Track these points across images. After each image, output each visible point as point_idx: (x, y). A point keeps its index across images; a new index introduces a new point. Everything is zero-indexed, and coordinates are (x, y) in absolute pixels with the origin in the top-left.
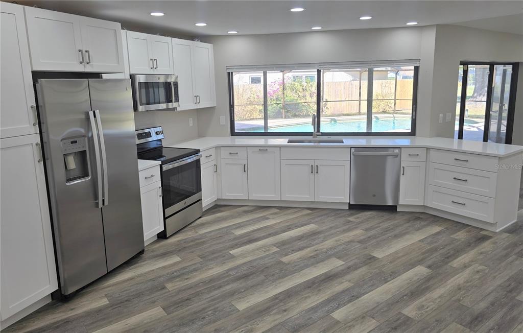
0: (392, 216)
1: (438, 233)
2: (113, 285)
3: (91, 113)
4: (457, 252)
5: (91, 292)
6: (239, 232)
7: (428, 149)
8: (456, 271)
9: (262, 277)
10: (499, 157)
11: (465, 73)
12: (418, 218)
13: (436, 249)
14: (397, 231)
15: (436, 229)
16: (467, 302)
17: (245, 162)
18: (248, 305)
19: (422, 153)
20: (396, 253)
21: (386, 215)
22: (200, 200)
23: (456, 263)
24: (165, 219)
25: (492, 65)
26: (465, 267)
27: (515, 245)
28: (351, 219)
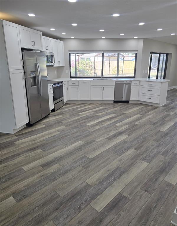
0: (128, 104)
1: (143, 107)
2: (44, 122)
3: (37, 64)
4: (149, 111)
5: (37, 124)
6: (79, 109)
7: (140, 81)
8: (148, 115)
9: (92, 119)
10: (162, 83)
11: (151, 56)
12: (136, 104)
13: (143, 111)
14: (130, 107)
15: (142, 106)
16: (152, 121)
17: (78, 87)
18: (90, 124)
19: (138, 82)
20: (131, 112)
21: (126, 104)
22: (63, 100)
23: (148, 113)
24: (54, 104)
25: (160, 54)
26: (151, 114)
27: (165, 109)
28: (115, 105)
